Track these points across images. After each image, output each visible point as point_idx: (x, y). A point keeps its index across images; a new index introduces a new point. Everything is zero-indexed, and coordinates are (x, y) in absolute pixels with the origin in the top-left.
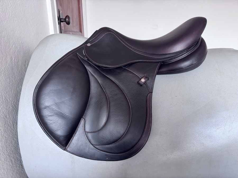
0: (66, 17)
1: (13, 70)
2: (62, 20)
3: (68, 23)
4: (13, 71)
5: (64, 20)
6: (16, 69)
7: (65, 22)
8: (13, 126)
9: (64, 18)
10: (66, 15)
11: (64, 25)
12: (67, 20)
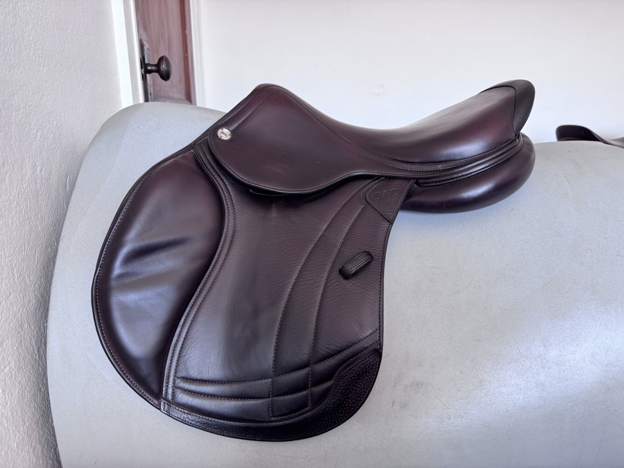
0: (161, 59)
1: (38, 197)
2: (149, 68)
3: (166, 76)
4: (38, 203)
6: (45, 194)
7: (156, 75)
8: (38, 351)
9: (156, 62)
10: (162, 55)
11: (154, 84)
12: (163, 67)
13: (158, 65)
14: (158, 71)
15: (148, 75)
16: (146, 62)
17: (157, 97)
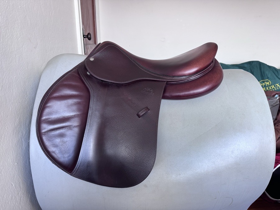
0: (89, 34)
2: (85, 36)
3: (90, 39)
5: (86, 36)
7: (87, 39)
9: (87, 34)
10: (88, 33)
11: (86, 40)
12: (89, 36)
16: (84, 34)
17: (86, 45)
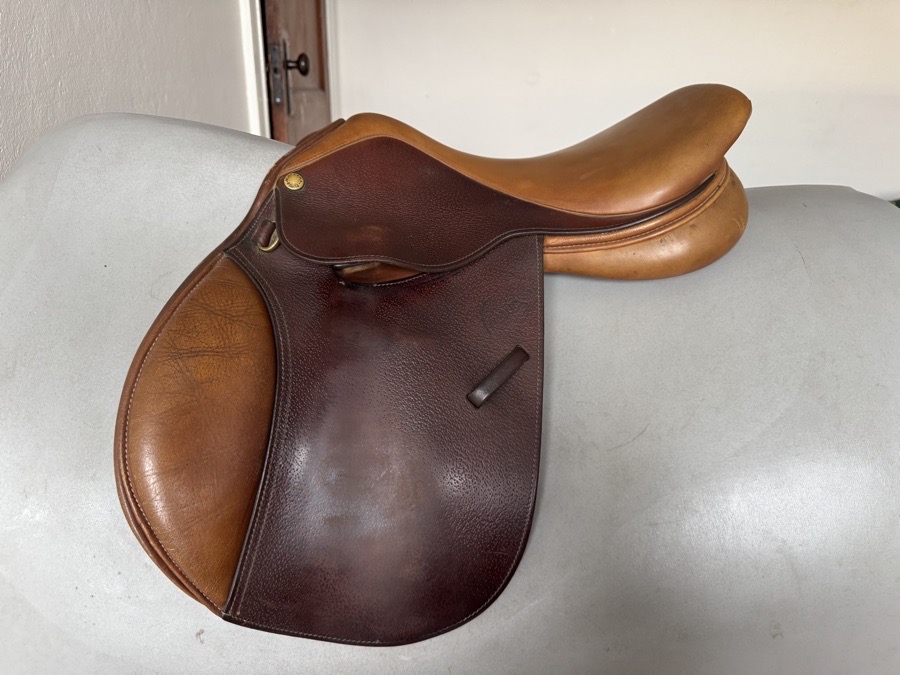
0: (303, 57)
2: (291, 65)
3: (304, 72)
5: (294, 65)
7: (296, 71)
9: (295, 58)
11: (293, 76)
12: (303, 64)
13: (298, 62)
14: (298, 66)
15: (290, 72)
16: (288, 58)
17: (296, 90)
